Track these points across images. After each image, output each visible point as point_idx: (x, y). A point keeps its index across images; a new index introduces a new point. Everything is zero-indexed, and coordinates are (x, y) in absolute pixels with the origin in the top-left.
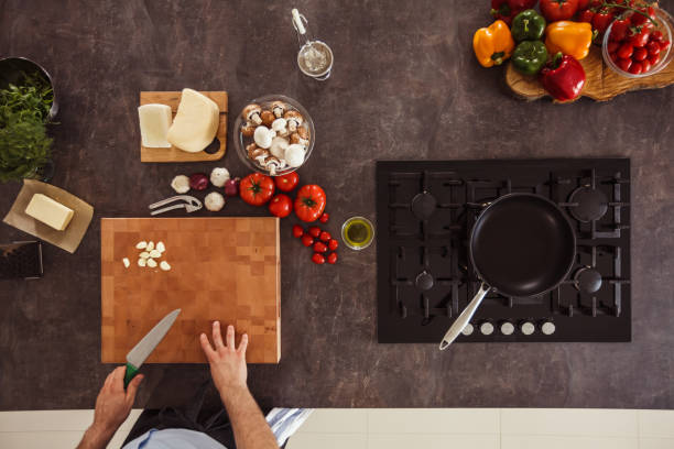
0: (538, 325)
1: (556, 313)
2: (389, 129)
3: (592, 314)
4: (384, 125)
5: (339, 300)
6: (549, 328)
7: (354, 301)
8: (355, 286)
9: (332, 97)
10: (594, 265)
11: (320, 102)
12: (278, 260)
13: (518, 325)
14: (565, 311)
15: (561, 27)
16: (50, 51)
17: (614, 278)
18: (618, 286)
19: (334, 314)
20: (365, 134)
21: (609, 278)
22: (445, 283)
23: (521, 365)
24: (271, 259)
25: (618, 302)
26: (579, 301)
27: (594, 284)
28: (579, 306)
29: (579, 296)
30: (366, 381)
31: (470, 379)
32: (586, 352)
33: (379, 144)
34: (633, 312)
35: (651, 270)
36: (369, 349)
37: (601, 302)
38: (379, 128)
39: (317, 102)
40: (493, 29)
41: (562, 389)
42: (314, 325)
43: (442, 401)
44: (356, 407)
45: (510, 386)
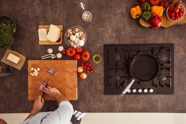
0: (149, 90)
1: (154, 86)
2: (107, 36)
3: (163, 87)
5: (94, 83)
6: (151, 91)
7: (98, 83)
8: (98, 79)
9: (92, 27)
10: (164, 73)
13: (143, 90)
14: (156, 86)
15: (155, 7)
16: (14, 14)
17: (169, 77)
18: (171, 79)
19: (92, 87)
20: (101, 37)
22: (123, 78)
23: (144, 101)
24: (75, 71)
25: (171, 83)
26: (160, 83)
27: (164, 79)
28: (160, 85)
30: (101, 105)
31: (130, 105)
32: (162, 97)
33: (104, 40)
34: (174, 86)
35: (180, 74)
36: (102, 96)
37: (166, 83)
38: (105, 35)
39: (87, 28)
40: (136, 8)
41: (155, 107)
42: (87, 90)
43: (122, 111)
44: (98, 112)
45: (141, 107)
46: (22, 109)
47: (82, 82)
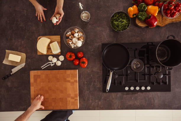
0: (146, 87)
1: (151, 84)
2: (105, 35)
3: (160, 84)
4: (104, 34)
5: (92, 81)
6: (149, 88)
7: (96, 81)
8: (97, 77)
9: (90, 26)
10: (161, 71)
11: (87, 28)
12: (78, 81)
13: (140, 87)
14: (153, 83)
15: (150, 7)
16: (14, 15)
17: (166, 74)
18: (167, 77)
19: (91, 85)
20: (99, 36)
21: (165, 74)
22: (121, 76)
23: (141, 98)
24: (76, 81)
25: (167, 81)
26: (157, 80)
27: (161, 76)
28: (157, 82)
29: (157, 79)
30: (100, 103)
31: (128, 102)
32: (159, 94)
33: (103, 39)
34: (171, 84)
35: (176, 72)
36: (101, 94)
37: (163, 81)
38: (103, 34)
39: (86, 28)
40: (133, 7)
41: (152, 104)
42: (86, 88)
43: (120, 108)
44: (97, 110)
45: (138, 104)
46: (23, 107)
47: (81, 81)
